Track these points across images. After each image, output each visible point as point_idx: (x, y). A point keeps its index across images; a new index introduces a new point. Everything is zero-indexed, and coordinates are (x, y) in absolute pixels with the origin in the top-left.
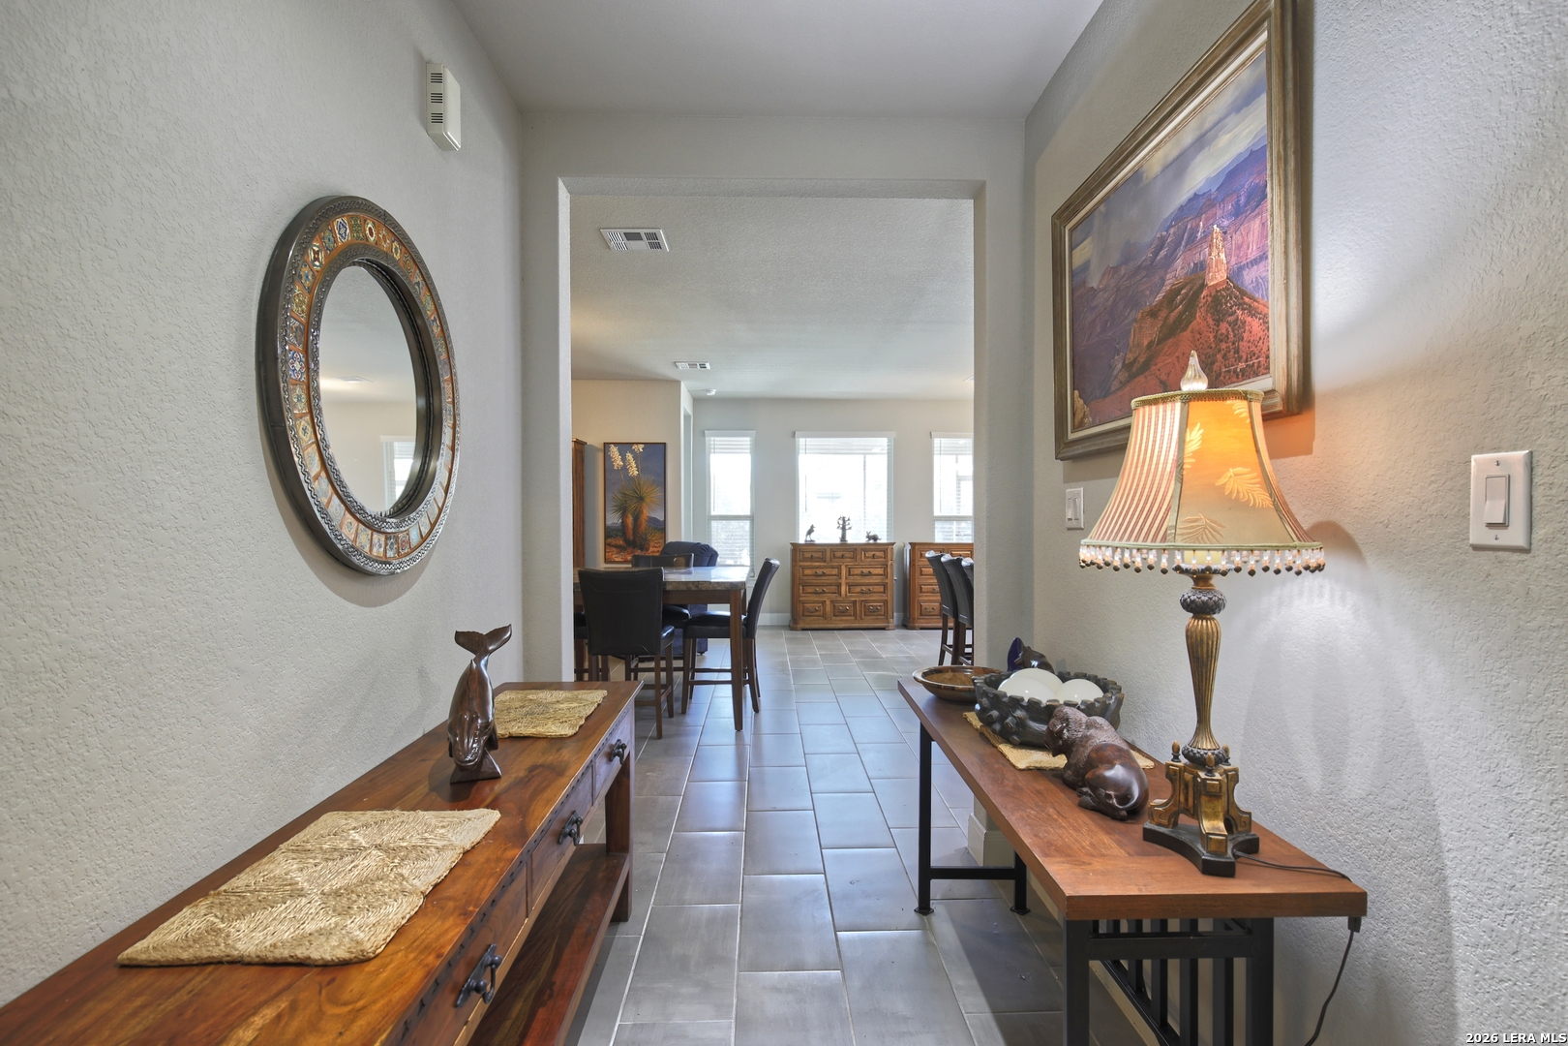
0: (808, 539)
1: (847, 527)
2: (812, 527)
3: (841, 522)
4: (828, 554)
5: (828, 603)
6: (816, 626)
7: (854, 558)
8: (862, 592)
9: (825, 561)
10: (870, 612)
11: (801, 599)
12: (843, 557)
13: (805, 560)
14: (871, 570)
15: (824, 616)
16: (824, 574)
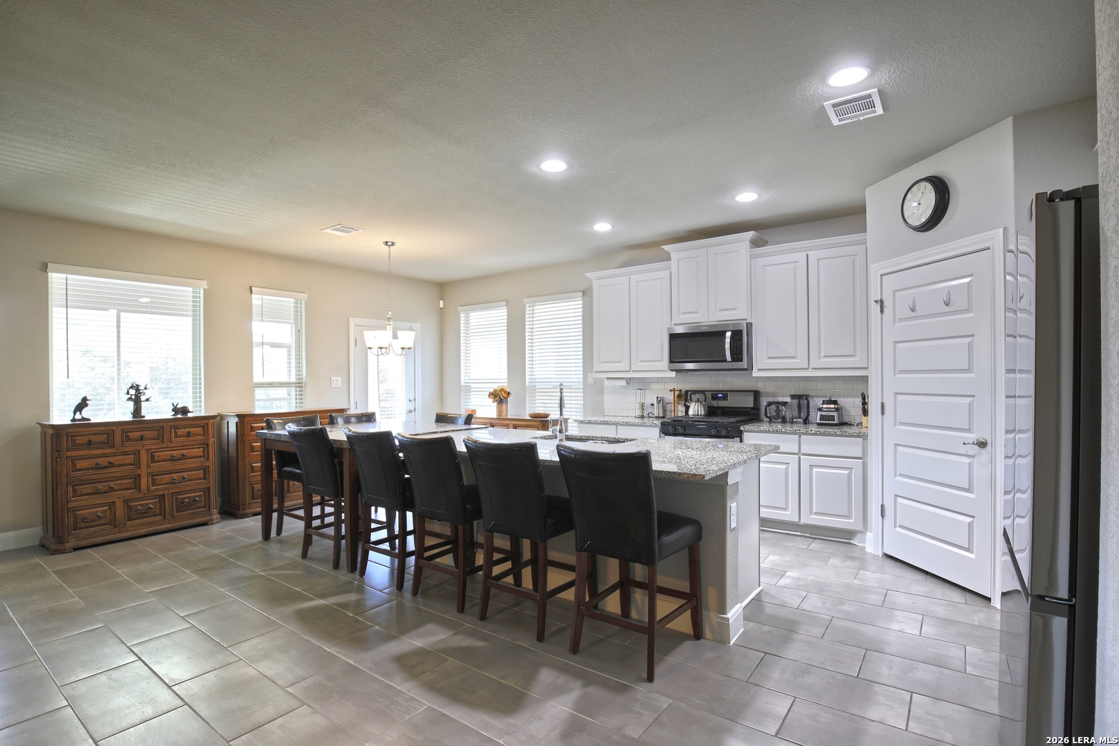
0: (78, 416)
1: (143, 398)
2: (85, 400)
3: (132, 392)
4: (118, 436)
5: (119, 504)
6: (101, 539)
7: (160, 438)
8: (172, 482)
9: (113, 447)
10: (182, 507)
11: (71, 505)
12: (142, 438)
13: (76, 446)
14: (185, 452)
15: (113, 523)
16: (111, 465)
